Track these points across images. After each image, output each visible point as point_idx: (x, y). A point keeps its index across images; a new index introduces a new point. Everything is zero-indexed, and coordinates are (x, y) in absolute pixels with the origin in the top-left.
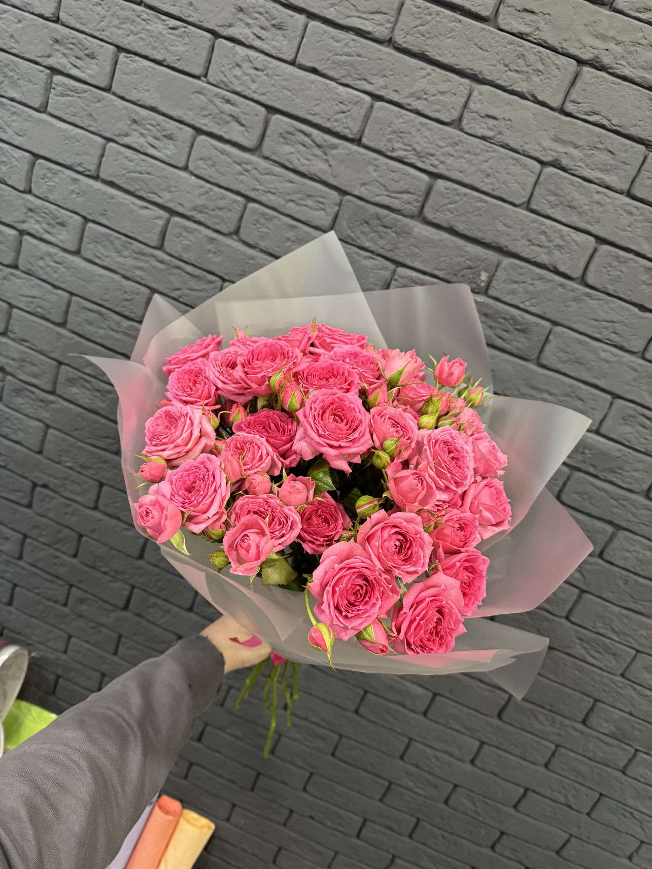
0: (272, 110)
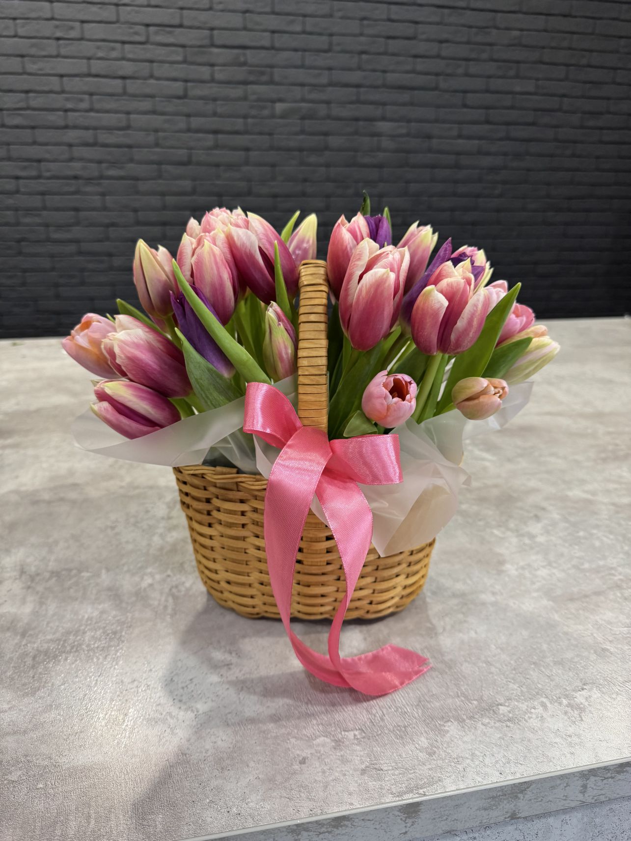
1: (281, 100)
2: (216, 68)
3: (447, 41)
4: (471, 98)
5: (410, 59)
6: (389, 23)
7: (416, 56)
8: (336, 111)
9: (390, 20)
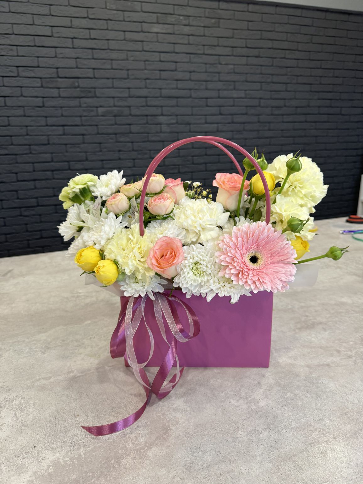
0: (17, 67)
1: (101, 106)
2: (61, 90)
3: (194, 72)
4: (210, 102)
5: (175, 82)
6: (160, 63)
7: (177, 80)
8: (134, 111)
9: (161, 61)
